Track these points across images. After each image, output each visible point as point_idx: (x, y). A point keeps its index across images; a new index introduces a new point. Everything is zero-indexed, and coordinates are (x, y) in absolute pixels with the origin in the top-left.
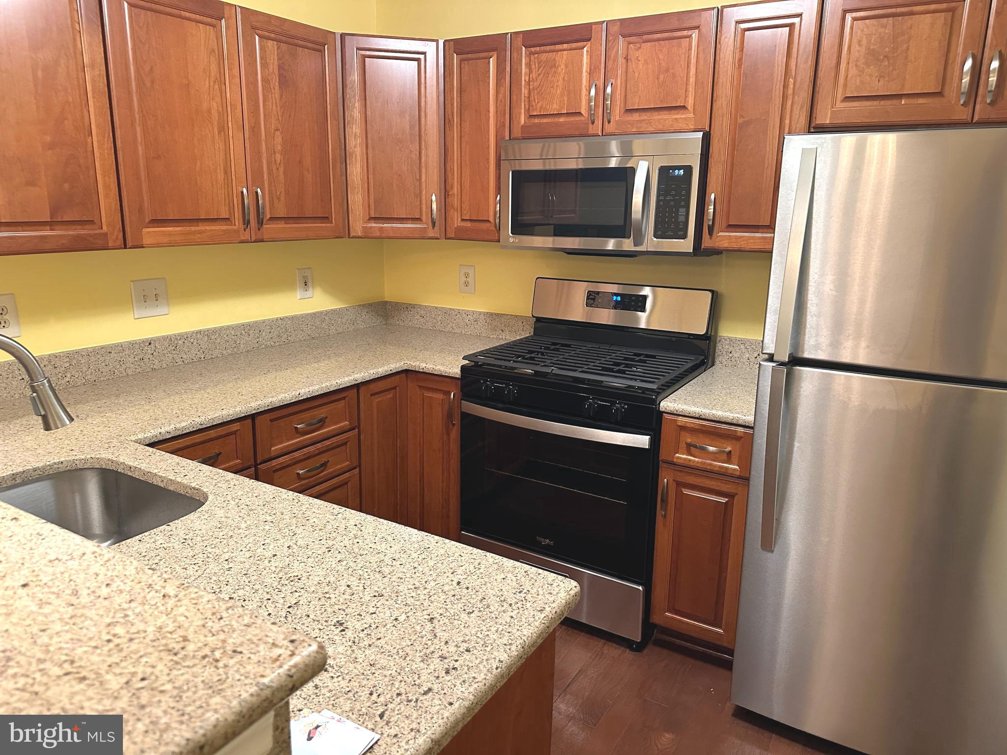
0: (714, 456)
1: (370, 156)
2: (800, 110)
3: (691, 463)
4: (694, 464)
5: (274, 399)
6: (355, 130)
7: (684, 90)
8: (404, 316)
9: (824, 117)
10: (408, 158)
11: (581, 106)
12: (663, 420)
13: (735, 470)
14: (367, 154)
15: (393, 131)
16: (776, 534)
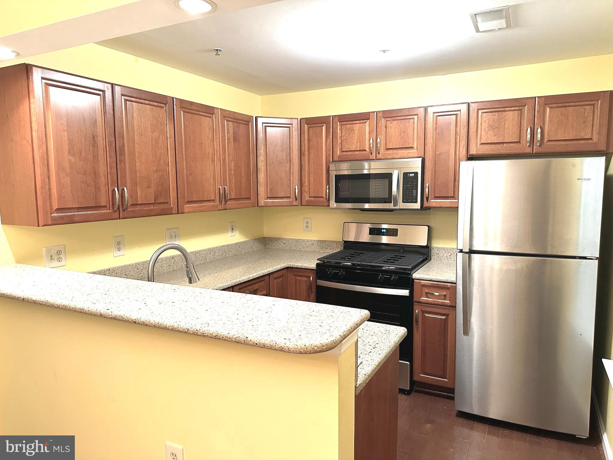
0: (438, 297)
1: (268, 170)
2: (463, 148)
3: (428, 301)
4: (430, 302)
5: (241, 279)
6: (261, 158)
7: (412, 140)
8: (274, 244)
9: (473, 151)
10: (285, 170)
11: (366, 147)
12: (414, 282)
13: (448, 303)
14: (267, 169)
15: (278, 159)
16: (469, 327)
